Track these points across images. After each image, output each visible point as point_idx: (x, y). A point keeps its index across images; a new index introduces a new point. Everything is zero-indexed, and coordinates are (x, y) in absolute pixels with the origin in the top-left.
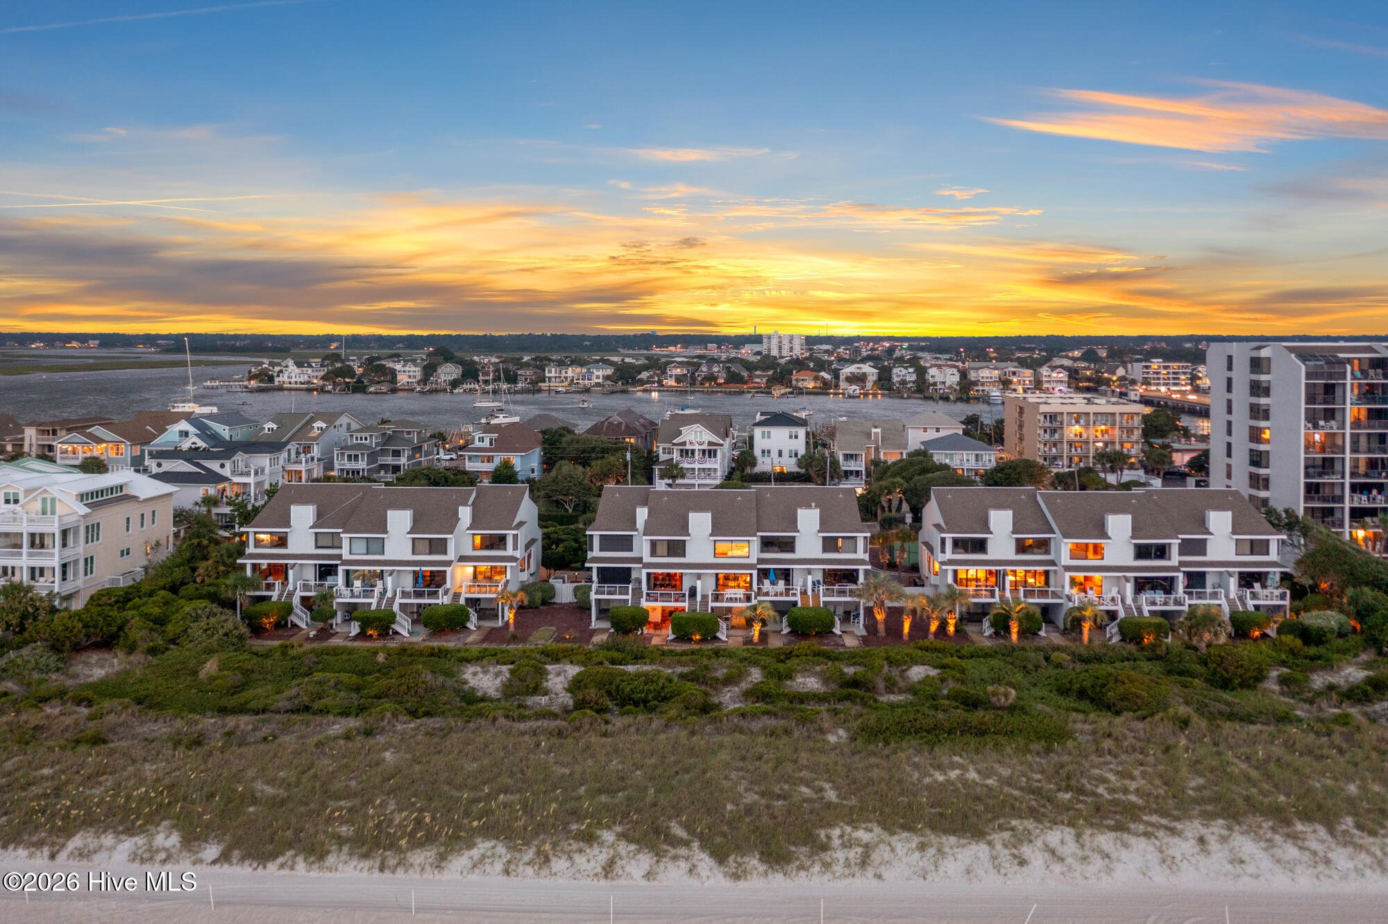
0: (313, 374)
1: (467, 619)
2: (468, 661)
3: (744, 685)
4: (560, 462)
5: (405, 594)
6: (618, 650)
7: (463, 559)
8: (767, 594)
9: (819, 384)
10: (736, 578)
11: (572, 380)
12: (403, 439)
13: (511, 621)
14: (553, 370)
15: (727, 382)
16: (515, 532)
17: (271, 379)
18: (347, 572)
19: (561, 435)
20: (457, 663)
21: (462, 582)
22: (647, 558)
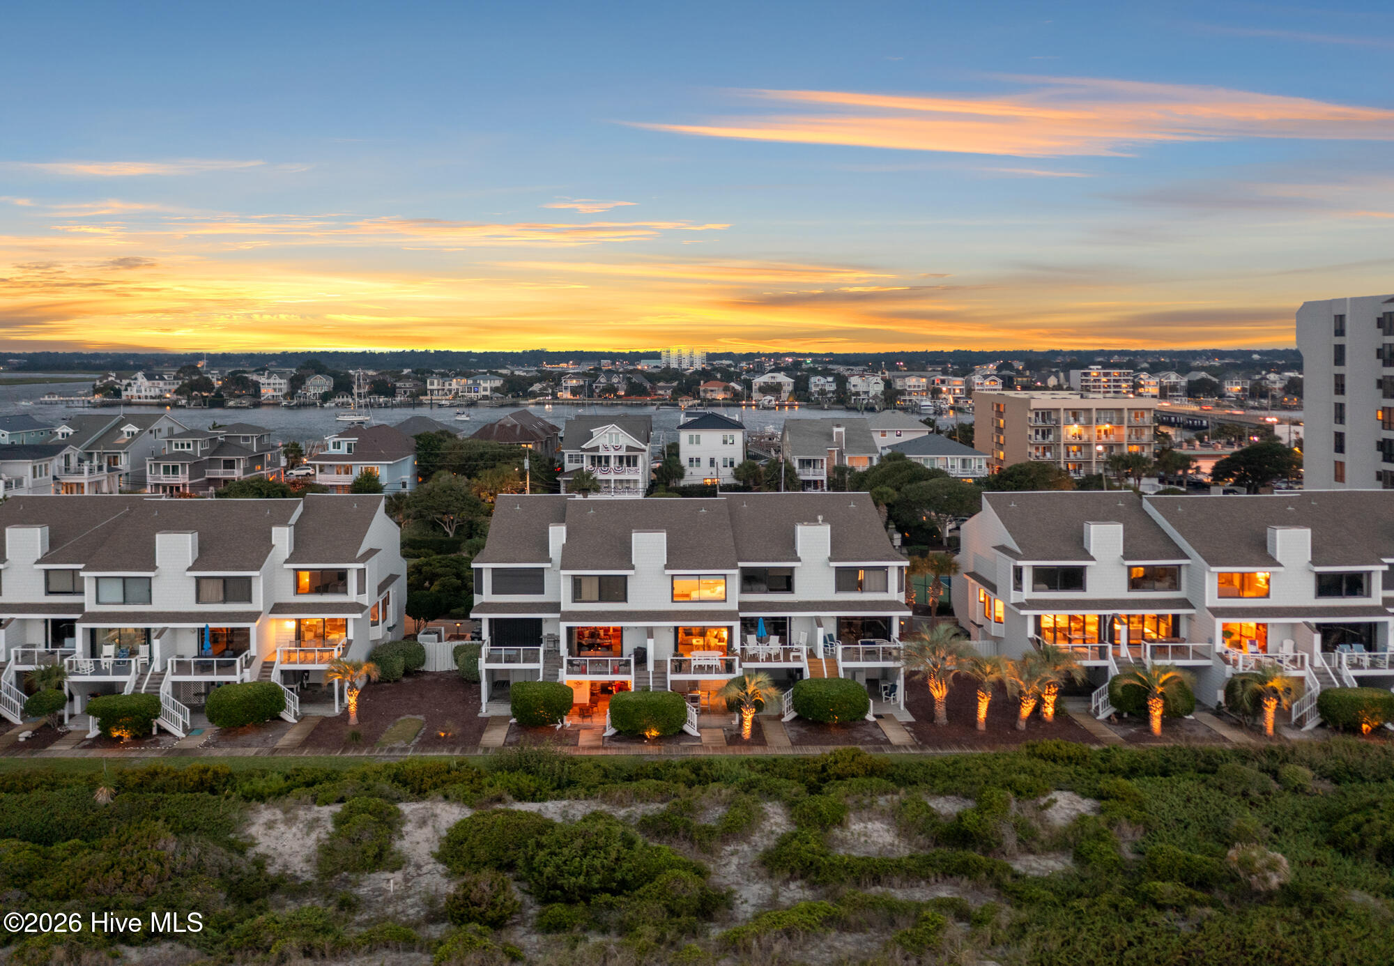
0: (166, 387)
1: (282, 705)
2: (261, 798)
3: (762, 841)
4: (440, 472)
5: (182, 667)
6: (529, 771)
7: (279, 608)
8: (754, 658)
9: (729, 395)
10: (703, 633)
11: (457, 393)
12: (241, 447)
13: (352, 709)
14: (436, 381)
15: (628, 394)
16: (361, 566)
17: (118, 393)
18: (93, 632)
19: (440, 440)
20: (241, 804)
21: (278, 645)
22: (567, 605)
